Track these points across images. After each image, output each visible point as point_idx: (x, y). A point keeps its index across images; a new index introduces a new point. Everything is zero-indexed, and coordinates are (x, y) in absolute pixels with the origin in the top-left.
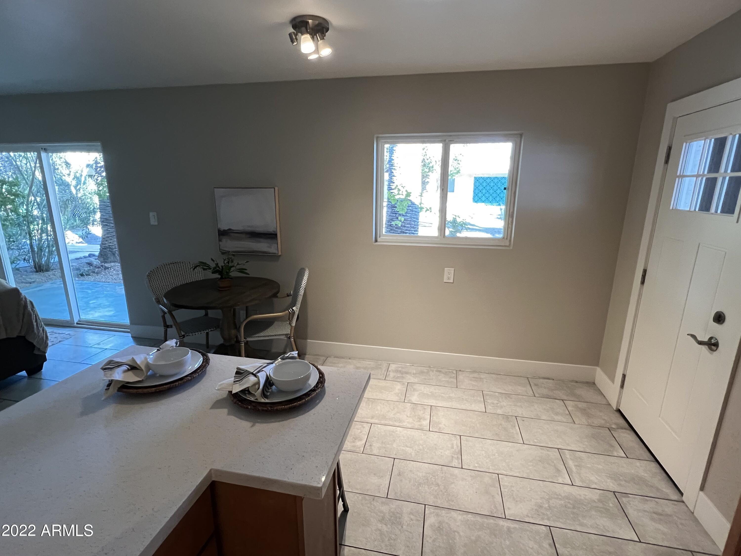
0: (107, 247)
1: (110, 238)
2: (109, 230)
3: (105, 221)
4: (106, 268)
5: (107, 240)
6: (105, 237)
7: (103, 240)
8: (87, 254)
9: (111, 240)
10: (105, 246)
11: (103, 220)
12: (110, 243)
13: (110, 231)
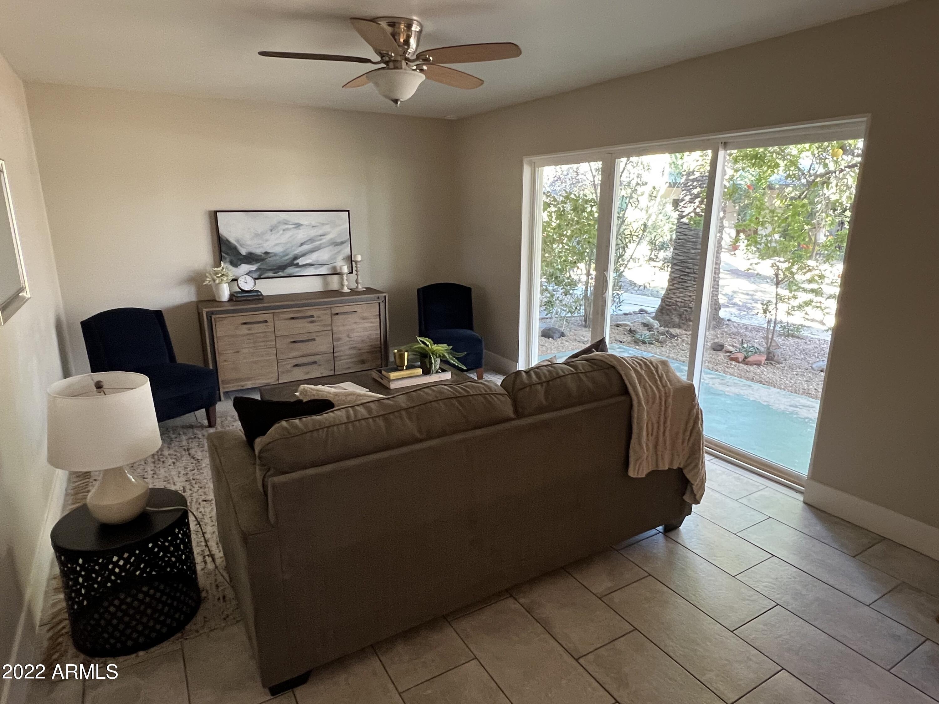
0: (673, 303)
1: (681, 290)
2: (682, 277)
3: (678, 264)
4: (673, 336)
5: (674, 293)
6: (673, 287)
7: (669, 292)
8: (637, 309)
9: (681, 293)
10: (670, 302)
11: (675, 261)
12: (678, 298)
13: (682, 279)
